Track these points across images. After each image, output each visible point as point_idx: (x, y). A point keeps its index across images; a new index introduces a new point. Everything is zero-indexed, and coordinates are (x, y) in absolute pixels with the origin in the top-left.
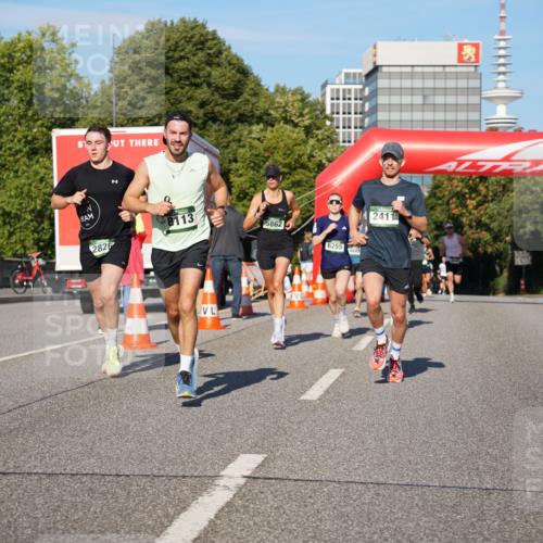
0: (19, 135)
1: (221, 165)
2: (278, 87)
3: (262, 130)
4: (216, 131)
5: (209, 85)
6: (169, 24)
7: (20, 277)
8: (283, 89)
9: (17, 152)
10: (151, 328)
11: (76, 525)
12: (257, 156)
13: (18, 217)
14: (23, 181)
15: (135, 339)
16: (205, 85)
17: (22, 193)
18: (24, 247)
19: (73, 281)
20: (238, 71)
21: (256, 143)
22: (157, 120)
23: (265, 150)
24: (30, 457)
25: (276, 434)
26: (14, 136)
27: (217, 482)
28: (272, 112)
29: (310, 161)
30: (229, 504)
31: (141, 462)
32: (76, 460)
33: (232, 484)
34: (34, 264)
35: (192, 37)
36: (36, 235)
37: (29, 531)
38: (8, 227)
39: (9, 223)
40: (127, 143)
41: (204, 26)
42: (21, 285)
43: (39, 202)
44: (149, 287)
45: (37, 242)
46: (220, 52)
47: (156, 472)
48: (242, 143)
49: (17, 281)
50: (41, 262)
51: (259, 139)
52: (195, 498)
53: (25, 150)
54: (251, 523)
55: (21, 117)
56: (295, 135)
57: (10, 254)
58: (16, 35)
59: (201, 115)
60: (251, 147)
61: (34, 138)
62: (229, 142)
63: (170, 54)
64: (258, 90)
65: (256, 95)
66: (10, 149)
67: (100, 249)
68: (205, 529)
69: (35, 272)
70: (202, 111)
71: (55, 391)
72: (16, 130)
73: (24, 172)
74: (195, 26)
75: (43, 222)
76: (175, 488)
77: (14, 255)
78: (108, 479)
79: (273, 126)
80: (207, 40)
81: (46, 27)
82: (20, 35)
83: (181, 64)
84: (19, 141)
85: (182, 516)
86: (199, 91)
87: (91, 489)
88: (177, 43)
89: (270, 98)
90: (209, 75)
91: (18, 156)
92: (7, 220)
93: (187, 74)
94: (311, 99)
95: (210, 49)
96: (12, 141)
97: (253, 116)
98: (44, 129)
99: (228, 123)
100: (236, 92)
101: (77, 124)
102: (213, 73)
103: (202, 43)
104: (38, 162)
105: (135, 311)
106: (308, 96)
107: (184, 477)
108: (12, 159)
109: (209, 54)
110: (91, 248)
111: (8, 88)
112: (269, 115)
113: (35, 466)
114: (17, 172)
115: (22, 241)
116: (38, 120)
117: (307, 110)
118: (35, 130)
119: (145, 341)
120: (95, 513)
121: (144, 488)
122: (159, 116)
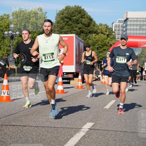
1: (84, 45)
2: (100, 24)
3: (95, 35)
4: (83, 36)
5: (81, 23)
6: (71, 7)
8: (102, 24)
10: (64, 88)
11: (43, 140)
12: (94, 42)
15: (60, 91)
16: (80, 23)
20: (89, 20)
21: (93, 39)
22: (67, 33)
23: (96, 41)
24: (32, 122)
25: (97, 117)
27: (81, 130)
28: (98, 30)
29: (108, 44)
30: (84, 136)
31: (61, 124)
32: (44, 123)
33: (85, 130)
35: (77, 10)
37: (31, 141)
41: (81, 7)
44: (64, 77)
46: (85, 15)
47: (65, 127)
48: (90, 39)
51: (94, 38)
52: (75, 134)
54: (90, 141)
55: (32, 32)
56: (104, 37)
59: (79, 31)
60: (92, 40)
61: (35, 37)
62: (86, 38)
63: (71, 15)
64: (95, 25)
65: (94, 26)
68: (78, 142)
70: (79, 30)
74: (78, 7)
76: (70, 131)
78: (52, 128)
79: (98, 34)
80: (81, 11)
81: (39, 8)
83: (74, 18)
84: (31, 38)
85: (72, 139)
86: (79, 25)
88: (73, 12)
89: (98, 27)
90: (82, 21)
93: (75, 20)
94: (109, 27)
95: (82, 13)
97: (93, 32)
98: (38, 35)
99: (86, 33)
100: (88, 25)
102: (83, 20)
103: (80, 12)
105: (60, 84)
106: (108, 26)
107: (72, 128)
109: (82, 15)
112: (97, 31)
113: (33, 124)
116: (36, 32)
117: (108, 30)
118: (35, 35)
119: (63, 92)
120: (49, 137)
121: (62, 131)
122: (68, 31)
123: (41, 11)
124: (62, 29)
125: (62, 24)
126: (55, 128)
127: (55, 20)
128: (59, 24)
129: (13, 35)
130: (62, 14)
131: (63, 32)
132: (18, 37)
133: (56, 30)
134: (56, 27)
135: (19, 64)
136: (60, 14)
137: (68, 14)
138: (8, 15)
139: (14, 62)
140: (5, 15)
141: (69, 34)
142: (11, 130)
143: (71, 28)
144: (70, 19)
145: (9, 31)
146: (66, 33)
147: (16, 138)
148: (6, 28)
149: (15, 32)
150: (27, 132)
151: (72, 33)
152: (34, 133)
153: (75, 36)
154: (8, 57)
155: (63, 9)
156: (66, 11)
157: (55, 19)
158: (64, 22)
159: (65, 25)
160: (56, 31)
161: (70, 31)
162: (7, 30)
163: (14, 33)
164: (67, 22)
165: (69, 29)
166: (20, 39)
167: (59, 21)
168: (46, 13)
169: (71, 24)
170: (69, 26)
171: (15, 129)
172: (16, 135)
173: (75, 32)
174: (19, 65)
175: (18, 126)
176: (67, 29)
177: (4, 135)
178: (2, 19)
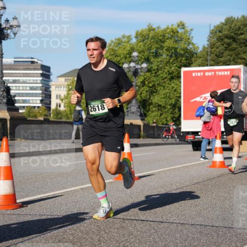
0: (166, 71)
6: (236, 18)
7: (165, 134)
9: (165, 78)
10: (225, 158)
13: (165, 107)
14: (167, 91)
15: (218, 164)
17: (166, 96)
18: (167, 120)
19: (189, 136)
22: (228, 63)
24: (172, 215)
26: (164, 71)
31: (223, 221)
32: (193, 218)
34: (171, 128)
36: (172, 115)
38: (160, 111)
39: (161, 110)
40: (215, 74)
42: (165, 137)
43: (173, 100)
44: (224, 140)
45: (172, 118)
47: (230, 226)
49: (164, 136)
50: (174, 127)
53: (168, 77)
55: (167, 63)
57: (161, 123)
58: (166, 27)
61: (173, 72)
63: (236, 32)
66: (162, 77)
67: (232, 123)
69: (171, 132)
71: (182, 186)
72: (165, 68)
73: (167, 87)
75: (175, 109)
76: (240, 234)
77: (163, 124)
78: (208, 227)
81: (179, 22)
82: (168, 26)
83: (242, 37)
84: (166, 73)
87: (200, 232)
88: (240, 27)
91: (165, 80)
92: (160, 108)
93: (244, 41)
96: (163, 73)
98: (177, 68)
101: (192, 65)
104: (174, 82)
105: (218, 151)
108: (163, 81)
110: (229, 123)
111: (162, 50)
113: (175, 220)
114: (164, 87)
115: (166, 118)
116: (174, 63)
118: (173, 68)
119: (223, 164)
120: (203, 243)
121: (225, 233)
122: (230, 61)
123: (183, 28)
124: (220, 56)
125: (220, 48)
126: (213, 228)
127: (208, 41)
128: (214, 49)
129: (136, 69)
130: (220, 32)
131: (221, 62)
132: (144, 73)
133: (209, 58)
134: (209, 54)
135: (146, 117)
136: (216, 32)
137: (229, 30)
138: (128, 36)
139: (139, 114)
140: (124, 37)
141: (232, 65)
142: (139, 229)
143: (236, 55)
144: (234, 40)
145: (130, 62)
146: (226, 63)
147: (148, 243)
148: (125, 58)
149: (140, 65)
150: (165, 232)
151: (236, 63)
152: (178, 235)
153: (244, 68)
154: (129, 106)
155: (221, 23)
156: (227, 25)
157: (207, 39)
158: (223, 45)
159: (225, 50)
160: (209, 61)
161: (234, 59)
162: (126, 60)
163: (139, 67)
164: (229, 44)
165: (231, 56)
166: (147, 76)
167: (214, 44)
168: (192, 30)
169: (236, 48)
170: (232, 52)
171: (145, 226)
172: (148, 236)
173: (243, 61)
174: (146, 119)
175: (149, 222)
176: (228, 57)
177: (128, 236)
178: (119, 44)
